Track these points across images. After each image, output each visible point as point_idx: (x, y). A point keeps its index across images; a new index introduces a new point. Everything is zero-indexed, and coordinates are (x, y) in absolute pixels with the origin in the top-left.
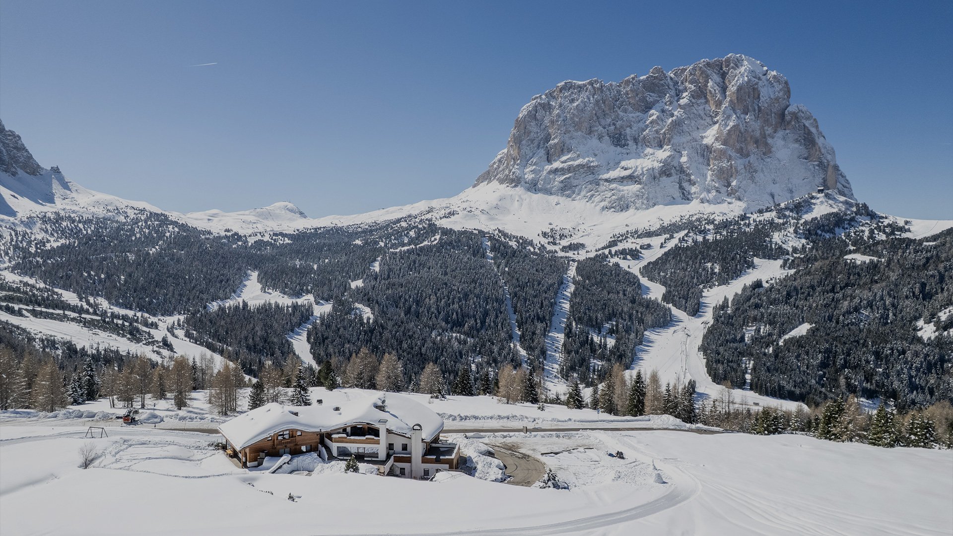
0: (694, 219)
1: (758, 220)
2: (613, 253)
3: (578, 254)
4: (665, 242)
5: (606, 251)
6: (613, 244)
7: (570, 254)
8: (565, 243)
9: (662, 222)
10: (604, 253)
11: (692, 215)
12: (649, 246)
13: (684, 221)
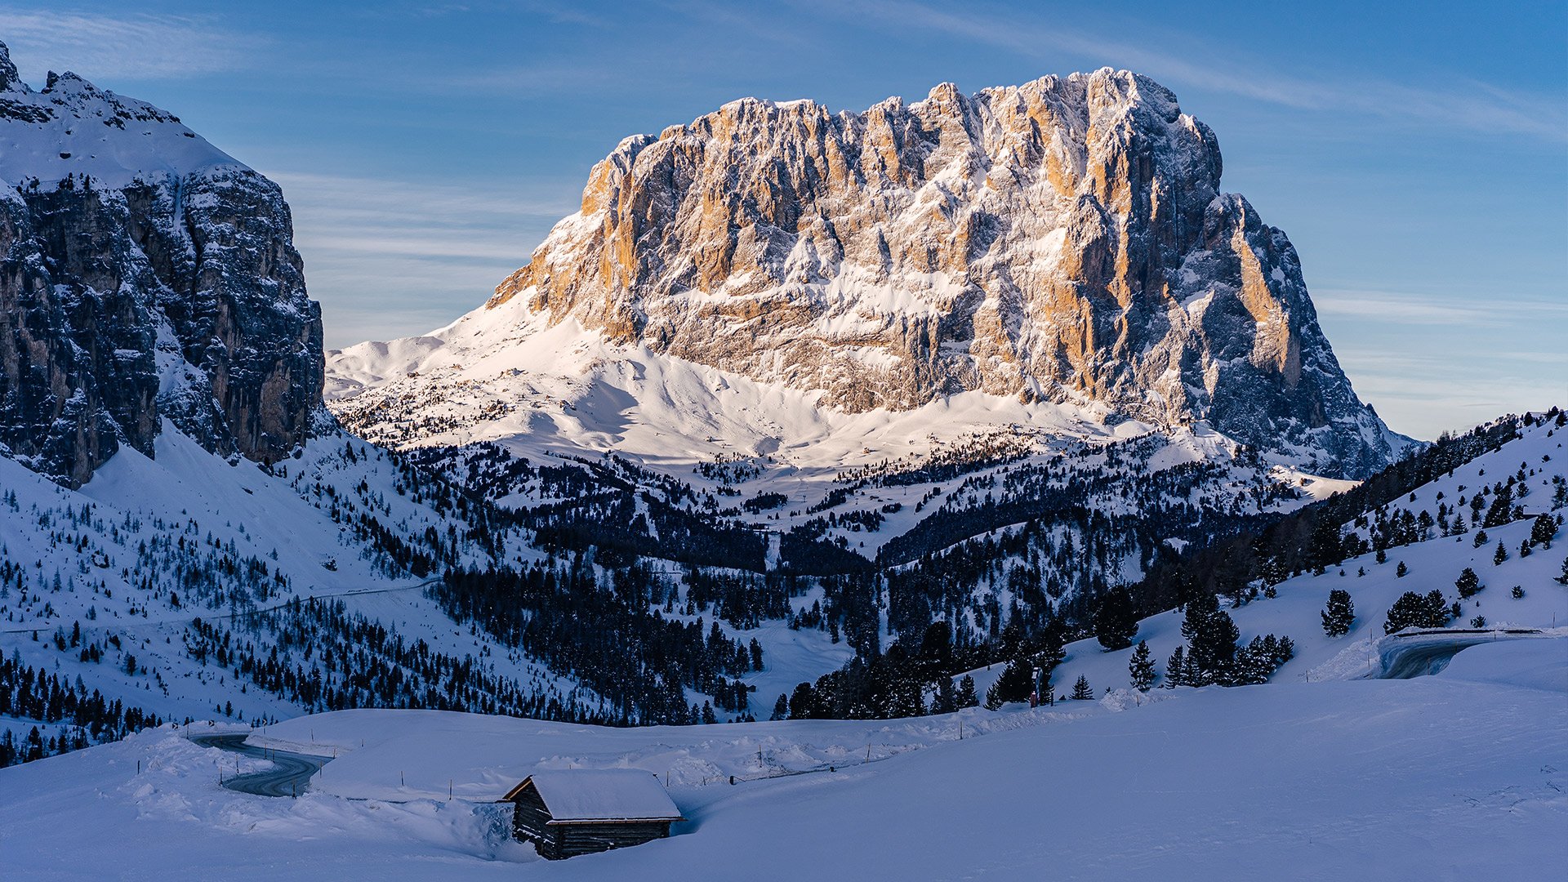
0: (996, 444)
1: (1077, 468)
2: (837, 517)
3: (777, 517)
4: (925, 502)
5: (825, 515)
6: (837, 498)
7: (762, 518)
8: (750, 489)
9: (935, 446)
10: (821, 520)
11: (994, 435)
12: (898, 508)
13: (979, 447)
